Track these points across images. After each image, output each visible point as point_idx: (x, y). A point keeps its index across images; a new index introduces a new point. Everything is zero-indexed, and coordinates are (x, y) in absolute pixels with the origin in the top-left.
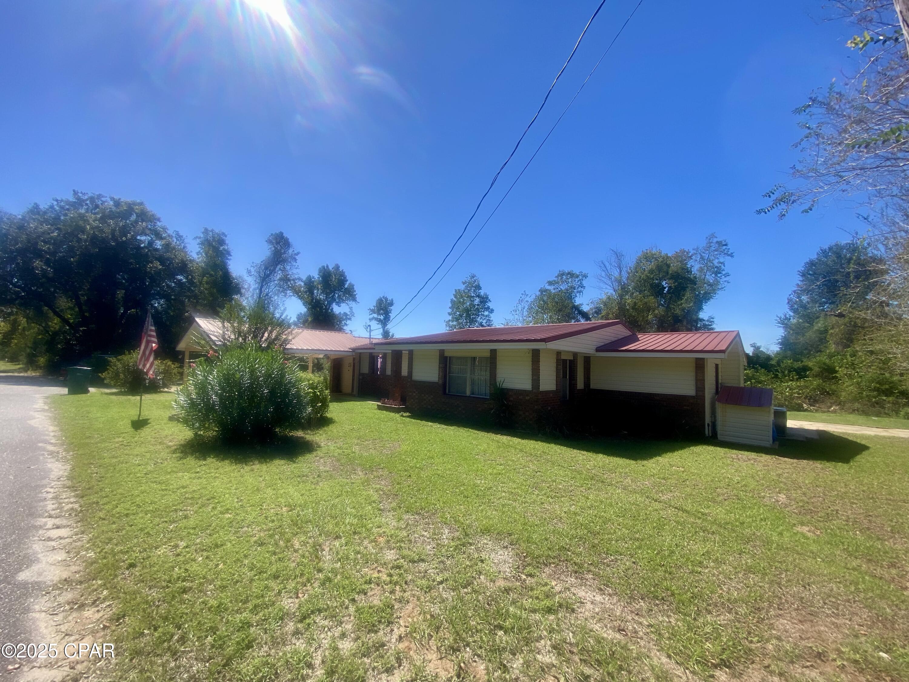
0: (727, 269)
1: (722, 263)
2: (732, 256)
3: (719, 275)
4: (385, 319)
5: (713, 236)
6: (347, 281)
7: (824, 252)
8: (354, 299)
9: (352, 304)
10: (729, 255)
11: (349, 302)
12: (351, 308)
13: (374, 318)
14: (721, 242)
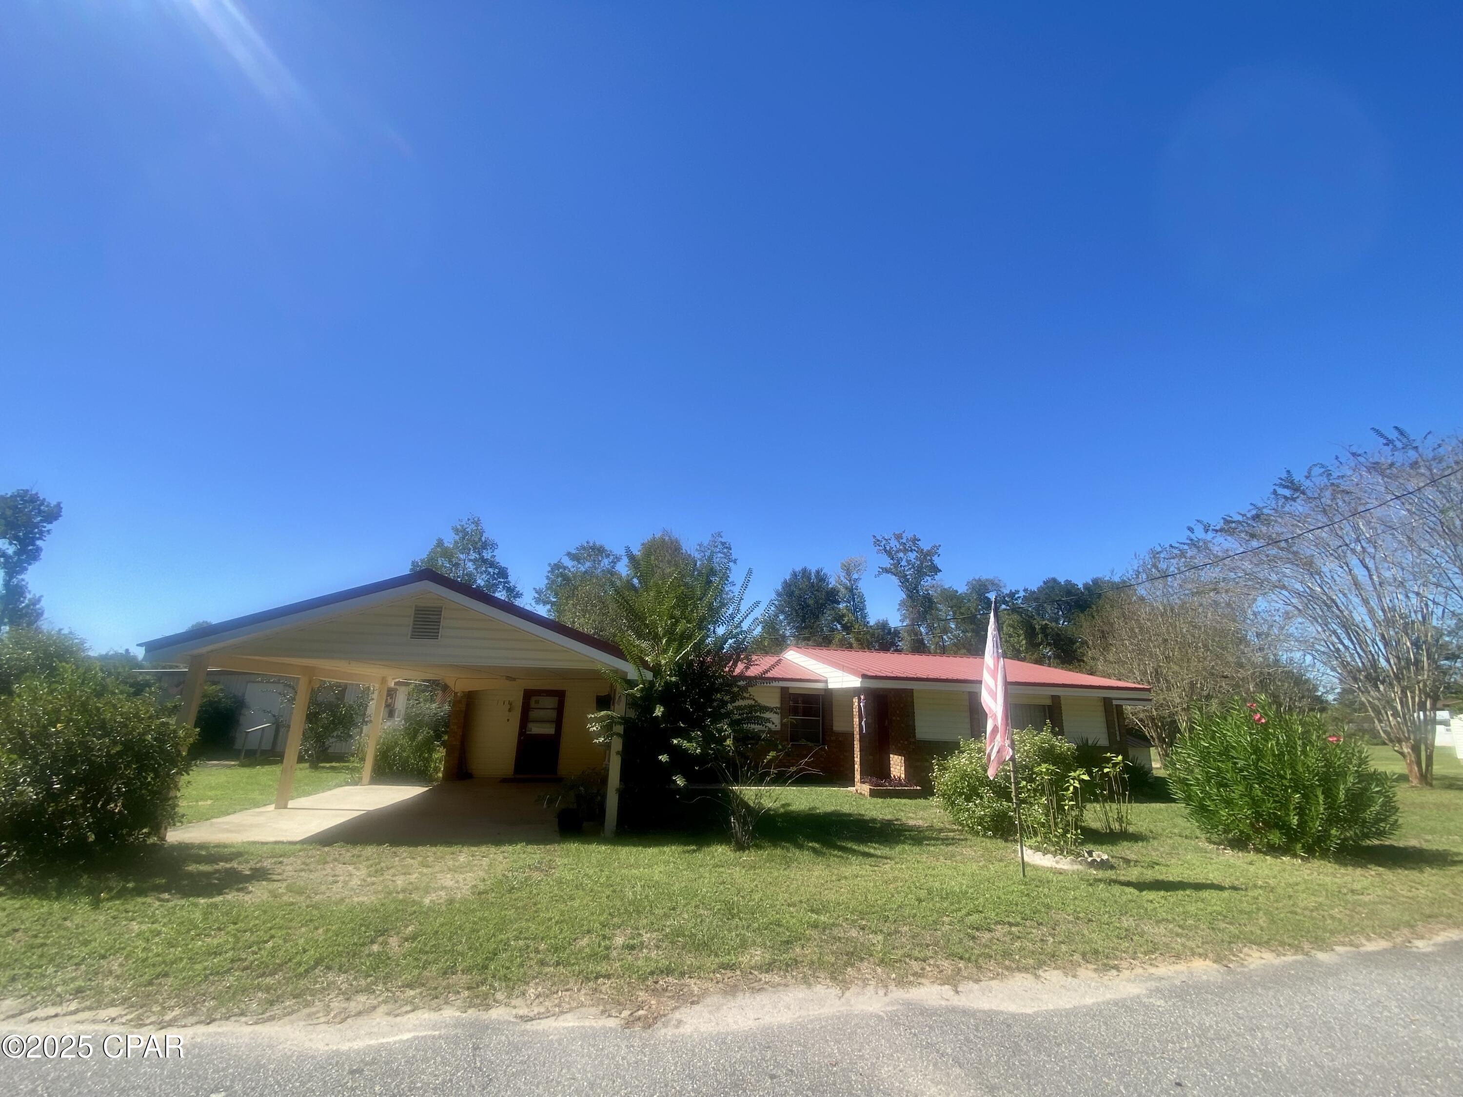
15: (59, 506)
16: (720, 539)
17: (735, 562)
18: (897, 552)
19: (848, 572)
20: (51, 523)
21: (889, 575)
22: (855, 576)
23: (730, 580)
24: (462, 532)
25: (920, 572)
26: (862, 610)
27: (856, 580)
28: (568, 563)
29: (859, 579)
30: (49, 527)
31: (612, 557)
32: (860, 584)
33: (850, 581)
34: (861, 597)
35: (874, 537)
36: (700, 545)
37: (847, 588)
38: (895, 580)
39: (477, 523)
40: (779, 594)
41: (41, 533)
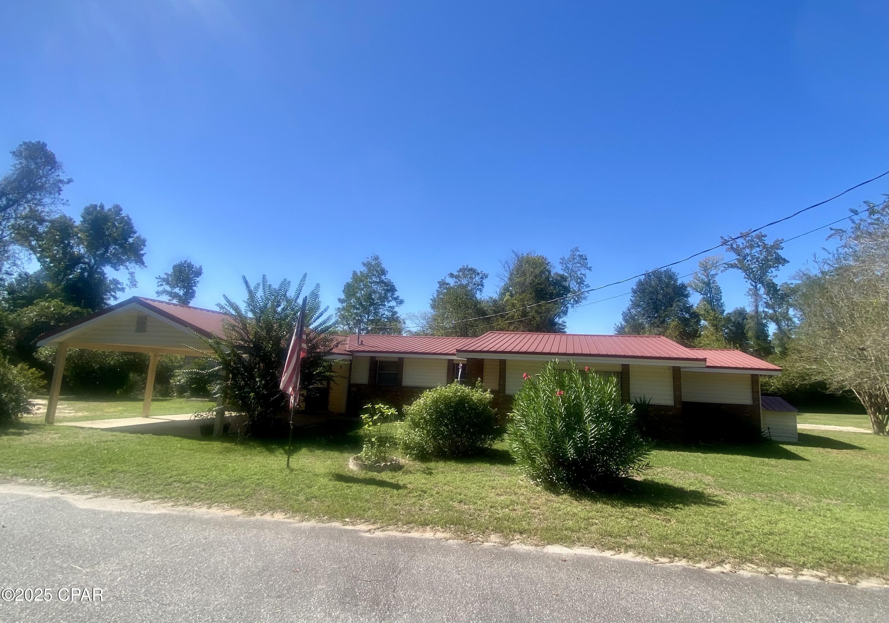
0: (587, 281)
1: (583, 275)
2: (590, 270)
3: (582, 285)
4: (186, 294)
5: (577, 249)
6: (135, 233)
7: (648, 275)
8: (139, 260)
9: (133, 266)
10: (587, 268)
11: (127, 264)
12: (132, 274)
13: (165, 292)
14: (582, 256)
15: (201, 268)
16: (578, 253)
17: (590, 269)
18: (744, 248)
19: (706, 269)
20: (198, 277)
21: (735, 270)
22: (713, 272)
23: (585, 283)
24: (367, 265)
25: (765, 266)
26: (719, 300)
27: (713, 276)
28: (452, 282)
29: (716, 274)
30: (198, 279)
31: (481, 275)
32: (717, 279)
33: (707, 276)
34: (718, 289)
35: (722, 237)
36: (563, 259)
37: (704, 283)
38: (740, 274)
39: (377, 258)
40: (635, 292)
41: (195, 283)
